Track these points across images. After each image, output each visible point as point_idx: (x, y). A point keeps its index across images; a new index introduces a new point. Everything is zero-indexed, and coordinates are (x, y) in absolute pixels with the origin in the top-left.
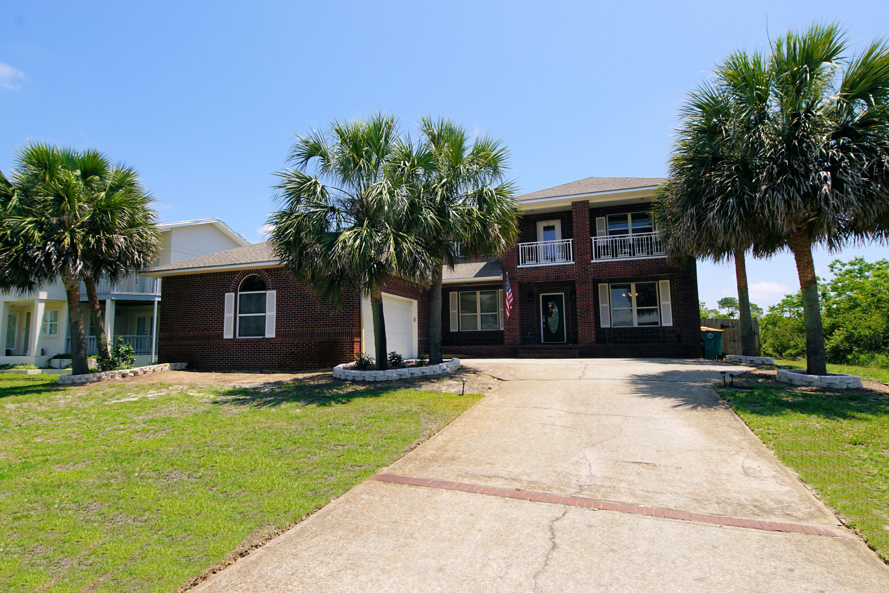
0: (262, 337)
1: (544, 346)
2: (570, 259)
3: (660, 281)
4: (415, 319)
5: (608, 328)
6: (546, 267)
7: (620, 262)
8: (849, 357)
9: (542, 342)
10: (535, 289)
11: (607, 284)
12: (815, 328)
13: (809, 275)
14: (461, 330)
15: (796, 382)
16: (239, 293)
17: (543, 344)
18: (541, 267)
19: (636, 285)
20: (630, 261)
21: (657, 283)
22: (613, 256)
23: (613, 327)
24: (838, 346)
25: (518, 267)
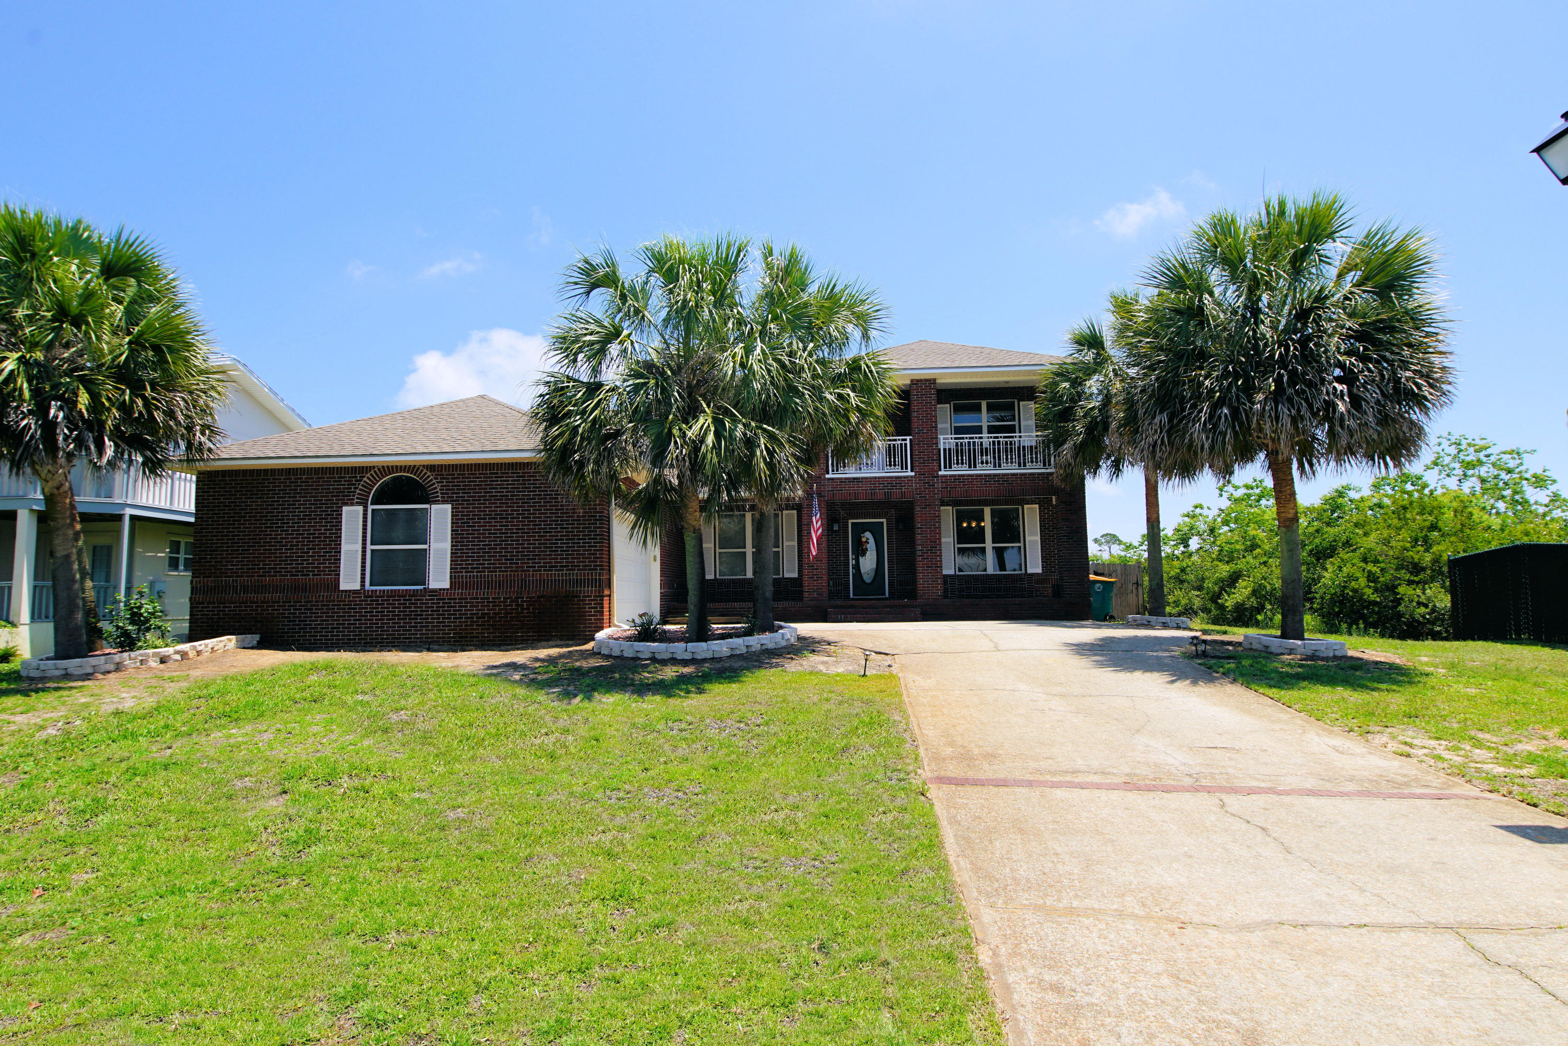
0: (421, 587)
1: (856, 603)
2: (906, 468)
3: (1026, 506)
4: (655, 557)
5: (950, 576)
6: (871, 478)
7: (980, 475)
8: (1259, 617)
9: (851, 596)
10: (842, 512)
11: (950, 508)
12: (1294, 580)
13: (1291, 511)
14: (718, 577)
15: (1273, 649)
16: (370, 508)
17: (853, 599)
18: (863, 478)
19: (992, 510)
20: (995, 475)
21: (1020, 508)
22: (970, 467)
23: (958, 573)
24: (1243, 604)
25: (827, 476)
